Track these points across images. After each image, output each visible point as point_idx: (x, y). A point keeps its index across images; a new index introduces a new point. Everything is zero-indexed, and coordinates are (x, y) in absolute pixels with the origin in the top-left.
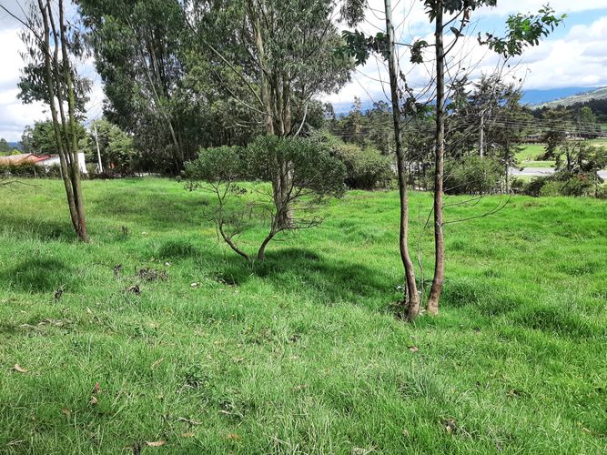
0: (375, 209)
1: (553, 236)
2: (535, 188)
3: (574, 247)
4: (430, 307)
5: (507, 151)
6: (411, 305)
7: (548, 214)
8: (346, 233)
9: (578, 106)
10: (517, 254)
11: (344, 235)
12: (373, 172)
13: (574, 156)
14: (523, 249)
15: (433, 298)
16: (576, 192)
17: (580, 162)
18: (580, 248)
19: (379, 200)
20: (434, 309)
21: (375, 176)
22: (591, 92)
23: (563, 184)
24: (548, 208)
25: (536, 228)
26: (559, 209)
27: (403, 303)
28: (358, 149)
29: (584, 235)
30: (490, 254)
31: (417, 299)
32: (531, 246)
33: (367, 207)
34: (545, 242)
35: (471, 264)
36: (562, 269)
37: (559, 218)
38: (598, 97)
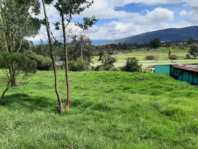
0: (50, 77)
1: (102, 82)
2: (97, 69)
3: (107, 85)
4: (67, 108)
5: (89, 58)
6: (60, 108)
7: (100, 76)
8: (39, 86)
9: (107, 45)
10: (93, 88)
11: (38, 87)
12: (48, 65)
13: (107, 59)
14: (95, 86)
15: (67, 105)
16: (107, 69)
17: (108, 61)
18: (109, 85)
19: (51, 74)
20: (68, 109)
21: (49, 66)
22: (110, 42)
23: (104, 67)
24: (101, 74)
25: (98, 80)
26: (103, 74)
27: (58, 108)
28: (43, 57)
29: (110, 81)
30: (86, 89)
31: (62, 106)
32: (97, 85)
33: (47, 76)
34: (100, 84)
35: (80, 93)
36: (105, 91)
37: (104, 77)
38: (112, 43)
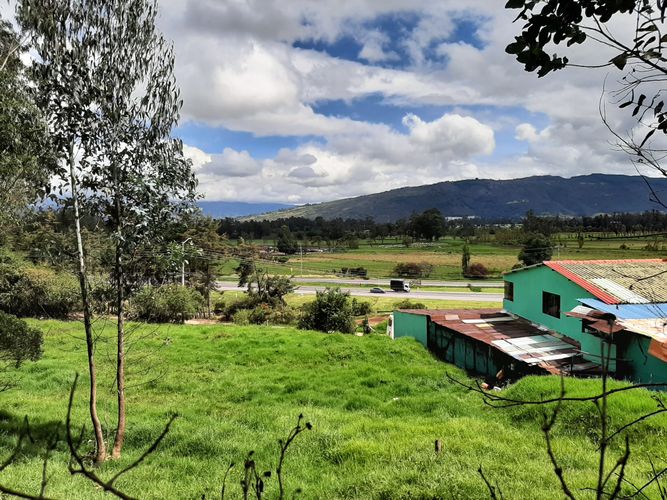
0: (71, 346)
1: (233, 366)
2: (228, 313)
3: (246, 376)
4: (115, 453)
5: (209, 276)
6: (99, 453)
7: (231, 346)
8: (38, 379)
9: (280, 222)
10: (201, 387)
11: (34, 382)
12: (69, 300)
13: (264, 283)
14: (208, 381)
15: (117, 445)
16: (258, 320)
17: (268, 288)
18: (251, 375)
19: (75, 334)
20: (117, 454)
21: (71, 304)
22: (291, 209)
23: (251, 312)
24: (233, 340)
25: (221, 359)
26: (241, 340)
27: (93, 453)
28: (52, 273)
29: (257, 362)
30: (179, 389)
31: (103, 449)
32: (214, 376)
33: (62, 343)
34: (227, 372)
35: (159, 403)
36: (232, 399)
37: (240, 349)
38: (297, 215)
